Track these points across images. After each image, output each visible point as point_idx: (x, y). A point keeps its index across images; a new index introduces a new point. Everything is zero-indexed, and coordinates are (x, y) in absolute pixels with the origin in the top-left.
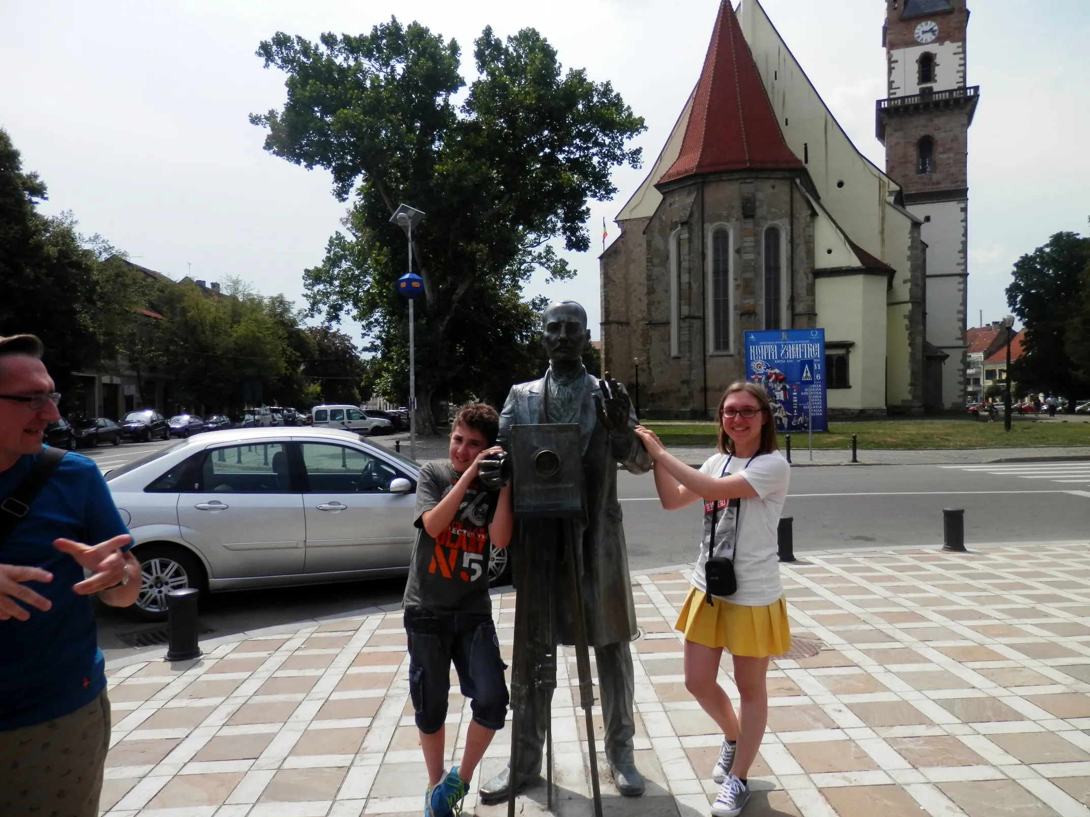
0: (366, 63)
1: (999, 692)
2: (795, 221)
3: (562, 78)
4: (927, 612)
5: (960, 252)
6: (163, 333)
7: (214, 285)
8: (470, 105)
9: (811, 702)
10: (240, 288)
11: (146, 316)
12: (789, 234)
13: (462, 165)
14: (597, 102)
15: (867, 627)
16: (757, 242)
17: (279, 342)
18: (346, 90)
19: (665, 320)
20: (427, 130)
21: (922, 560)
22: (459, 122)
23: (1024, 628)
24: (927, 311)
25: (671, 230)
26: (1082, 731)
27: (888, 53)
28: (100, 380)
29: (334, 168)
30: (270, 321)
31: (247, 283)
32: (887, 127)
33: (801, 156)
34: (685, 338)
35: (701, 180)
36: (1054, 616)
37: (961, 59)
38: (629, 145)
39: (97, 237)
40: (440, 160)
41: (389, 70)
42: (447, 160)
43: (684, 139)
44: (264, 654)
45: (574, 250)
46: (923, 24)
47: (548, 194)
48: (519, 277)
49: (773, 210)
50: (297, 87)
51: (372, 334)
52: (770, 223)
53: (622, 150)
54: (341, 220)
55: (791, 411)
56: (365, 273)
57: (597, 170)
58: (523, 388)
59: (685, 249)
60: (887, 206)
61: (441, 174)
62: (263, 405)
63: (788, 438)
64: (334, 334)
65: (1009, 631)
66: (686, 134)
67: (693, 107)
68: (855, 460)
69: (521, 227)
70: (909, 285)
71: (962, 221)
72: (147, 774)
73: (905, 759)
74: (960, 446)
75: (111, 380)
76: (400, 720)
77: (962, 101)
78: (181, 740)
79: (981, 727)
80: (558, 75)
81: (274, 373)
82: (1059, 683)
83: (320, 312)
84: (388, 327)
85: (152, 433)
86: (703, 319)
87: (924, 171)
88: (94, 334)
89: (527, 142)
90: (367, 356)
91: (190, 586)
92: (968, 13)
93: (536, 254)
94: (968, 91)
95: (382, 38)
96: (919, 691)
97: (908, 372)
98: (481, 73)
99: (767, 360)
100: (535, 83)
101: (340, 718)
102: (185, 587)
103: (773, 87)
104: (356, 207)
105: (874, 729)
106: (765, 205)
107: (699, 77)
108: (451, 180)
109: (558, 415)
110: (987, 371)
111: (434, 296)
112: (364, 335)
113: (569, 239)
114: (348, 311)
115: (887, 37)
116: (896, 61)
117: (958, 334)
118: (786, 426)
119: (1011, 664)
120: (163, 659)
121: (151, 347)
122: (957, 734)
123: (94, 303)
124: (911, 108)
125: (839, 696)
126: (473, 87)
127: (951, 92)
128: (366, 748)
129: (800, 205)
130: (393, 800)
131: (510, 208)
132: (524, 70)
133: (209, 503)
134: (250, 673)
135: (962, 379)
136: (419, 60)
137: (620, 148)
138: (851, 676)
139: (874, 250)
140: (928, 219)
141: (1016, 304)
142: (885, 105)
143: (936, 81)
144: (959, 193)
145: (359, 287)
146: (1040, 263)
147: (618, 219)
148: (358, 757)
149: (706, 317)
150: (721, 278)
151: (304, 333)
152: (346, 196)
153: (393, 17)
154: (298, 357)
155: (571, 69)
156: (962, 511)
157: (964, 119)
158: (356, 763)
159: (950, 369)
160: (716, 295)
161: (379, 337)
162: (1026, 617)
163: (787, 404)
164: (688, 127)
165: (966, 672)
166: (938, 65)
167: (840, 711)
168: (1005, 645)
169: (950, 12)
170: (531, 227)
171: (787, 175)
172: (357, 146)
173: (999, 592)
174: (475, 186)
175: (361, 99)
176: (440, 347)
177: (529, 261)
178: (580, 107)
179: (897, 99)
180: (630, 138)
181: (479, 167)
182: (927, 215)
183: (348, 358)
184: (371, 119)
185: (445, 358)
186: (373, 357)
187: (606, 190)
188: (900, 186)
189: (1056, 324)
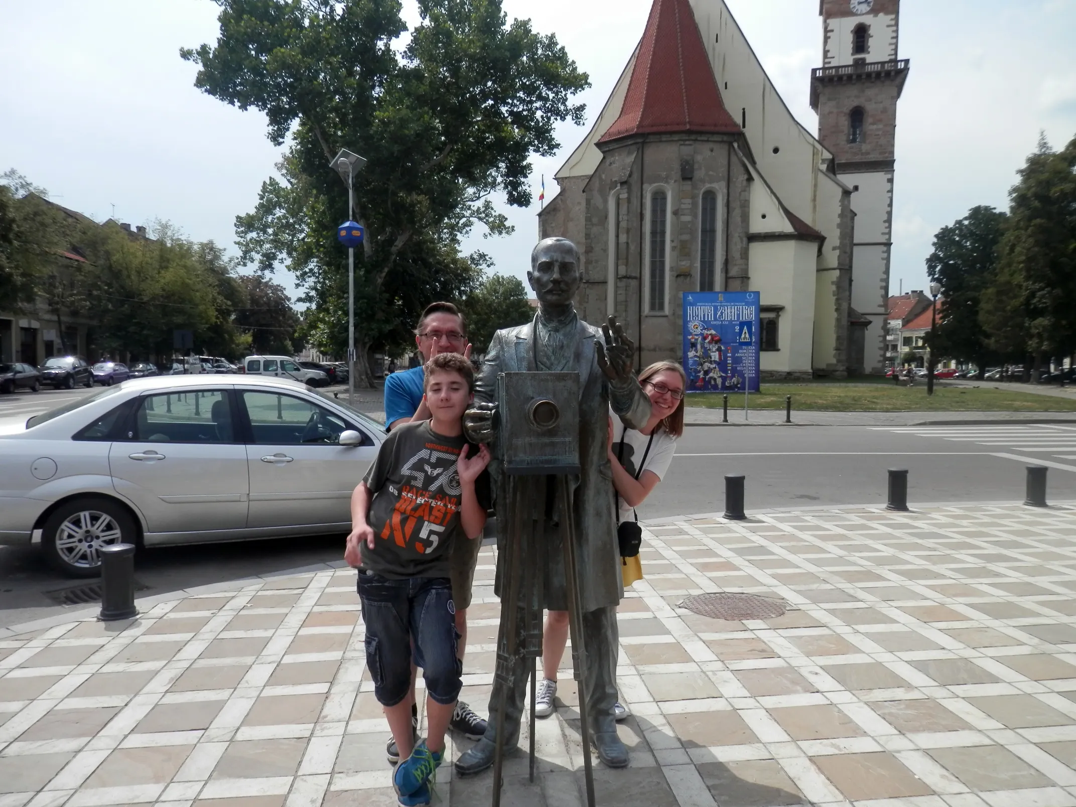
1: (968, 653)
2: (731, 185)
3: (507, 28)
4: (884, 571)
5: (885, 222)
6: (85, 276)
7: (139, 228)
8: (411, 52)
9: (785, 665)
10: (169, 233)
11: (67, 258)
12: (726, 198)
13: (403, 112)
14: (541, 55)
15: (828, 587)
16: (694, 204)
17: (209, 289)
18: (283, 28)
19: (602, 279)
20: (367, 74)
21: (869, 519)
22: (400, 68)
23: (980, 587)
24: (853, 278)
25: (611, 189)
26: (1058, 693)
27: (825, 21)
28: (17, 323)
29: (269, 110)
30: (200, 268)
31: (176, 229)
32: (821, 96)
33: (739, 121)
34: (621, 298)
35: (641, 140)
36: (1006, 576)
37: (893, 31)
38: (573, 100)
39: (13, 172)
40: (381, 107)
41: (328, 9)
42: (388, 107)
43: (626, 97)
44: (207, 614)
45: (515, 205)
47: (490, 147)
48: (458, 231)
49: (711, 173)
50: (230, 22)
51: (307, 285)
52: (708, 186)
53: (565, 105)
54: (275, 164)
55: (725, 371)
56: (300, 221)
57: (541, 124)
58: (508, 333)
59: (624, 210)
60: (820, 173)
61: (382, 121)
62: (192, 354)
63: (726, 398)
64: (267, 284)
65: (966, 591)
66: (627, 93)
67: (635, 66)
68: (788, 420)
69: (461, 180)
70: (837, 252)
71: (888, 192)
72: (83, 747)
73: (891, 724)
74: (887, 408)
75: (30, 323)
76: (360, 686)
77: (893, 73)
78: (119, 708)
79: (959, 690)
80: (503, 24)
81: (204, 321)
82: (1026, 644)
83: (252, 260)
84: (324, 279)
85: (74, 379)
86: (640, 279)
87: (854, 141)
88: (11, 275)
89: (470, 92)
90: (300, 308)
91: (124, 541)
93: (475, 209)
94: (899, 64)
96: (891, 652)
97: (834, 336)
98: (424, 18)
99: (704, 321)
100: (480, 31)
101: (294, 684)
102: (117, 543)
103: (714, 49)
104: (291, 152)
105: (854, 692)
106: (703, 168)
108: (392, 127)
109: (548, 363)
110: (905, 338)
111: (372, 247)
112: (297, 285)
113: (510, 194)
114: (282, 259)
115: (824, 7)
116: (832, 31)
117: (880, 301)
118: (720, 386)
119: (975, 624)
120: (95, 619)
121: (72, 290)
122: (937, 696)
123: (10, 242)
124: (845, 78)
125: (813, 658)
126: (415, 32)
127: (883, 63)
128: (325, 717)
129: (737, 170)
130: (361, 774)
131: (451, 160)
132: (468, 18)
133: (144, 453)
134: (193, 634)
135: (882, 345)
137: (564, 103)
138: (821, 637)
139: (806, 217)
140: (856, 188)
141: (935, 274)
142: (819, 74)
143: (869, 53)
144: (886, 164)
145: (294, 236)
146: (958, 235)
147: (557, 176)
148: (318, 727)
149: (643, 277)
150: (658, 239)
151: (236, 282)
152: (281, 140)
154: (229, 306)
155: (516, 19)
156: (906, 472)
157: (896, 90)
158: (316, 733)
159: (872, 334)
160: (653, 255)
161: (315, 289)
162: (978, 576)
163: (722, 365)
164: (630, 85)
165: (932, 632)
166: (872, 37)
167: (816, 674)
168: (966, 605)
170: (473, 181)
171: (725, 138)
172: (296, 88)
173: (949, 552)
174: (418, 135)
175: (299, 38)
176: (378, 299)
177: (468, 215)
178: (525, 58)
179: (832, 68)
180: (574, 93)
181: (422, 116)
182: (856, 184)
183: (280, 309)
184: (309, 60)
185: (383, 311)
186: (308, 308)
187: (548, 145)
188: (833, 155)
189: (971, 294)
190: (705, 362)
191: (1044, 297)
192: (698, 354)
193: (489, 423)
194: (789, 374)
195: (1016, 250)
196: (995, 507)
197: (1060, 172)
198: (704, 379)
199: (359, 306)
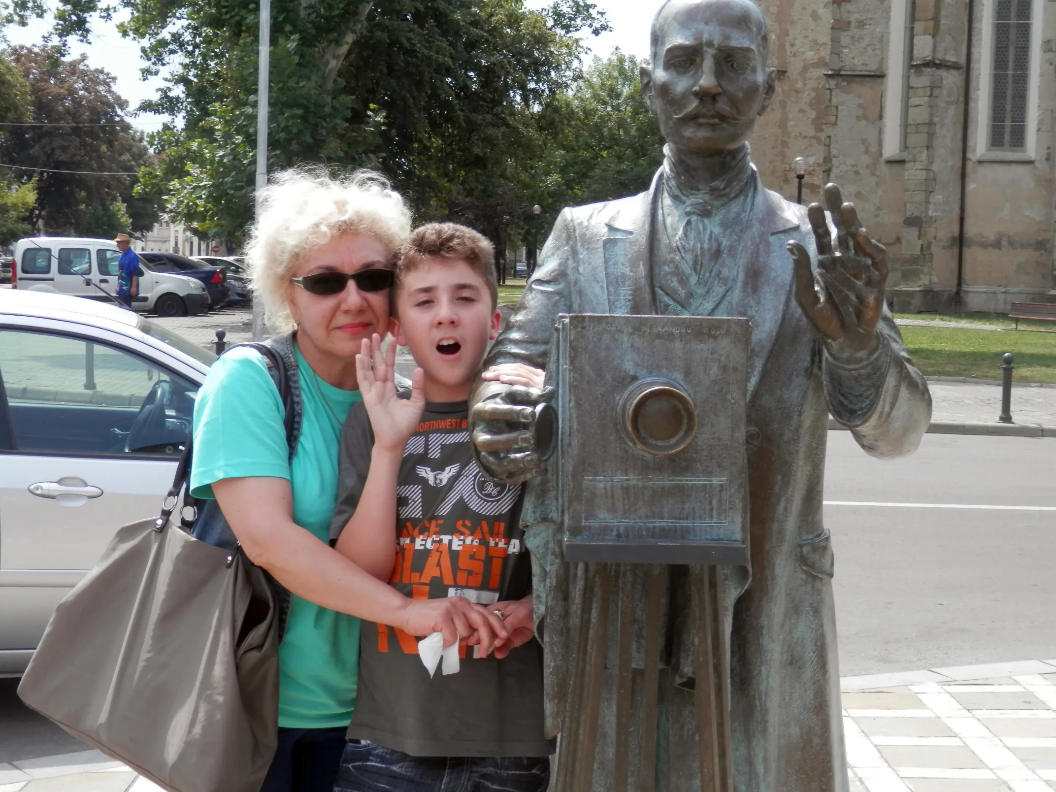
19: (873, 67)
34: (918, 115)
58: (589, 217)
64: (73, 68)
83: (40, 12)
84: (204, 56)
86: (967, 70)
109: (682, 293)
112: (146, 73)
114: (107, 10)
149: (974, 65)
160: (1000, 12)
161: (183, 80)
176: (327, 109)
183: (103, 128)
185: (342, 137)
186: (166, 127)
193: (528, 434)
199: (283, 124)
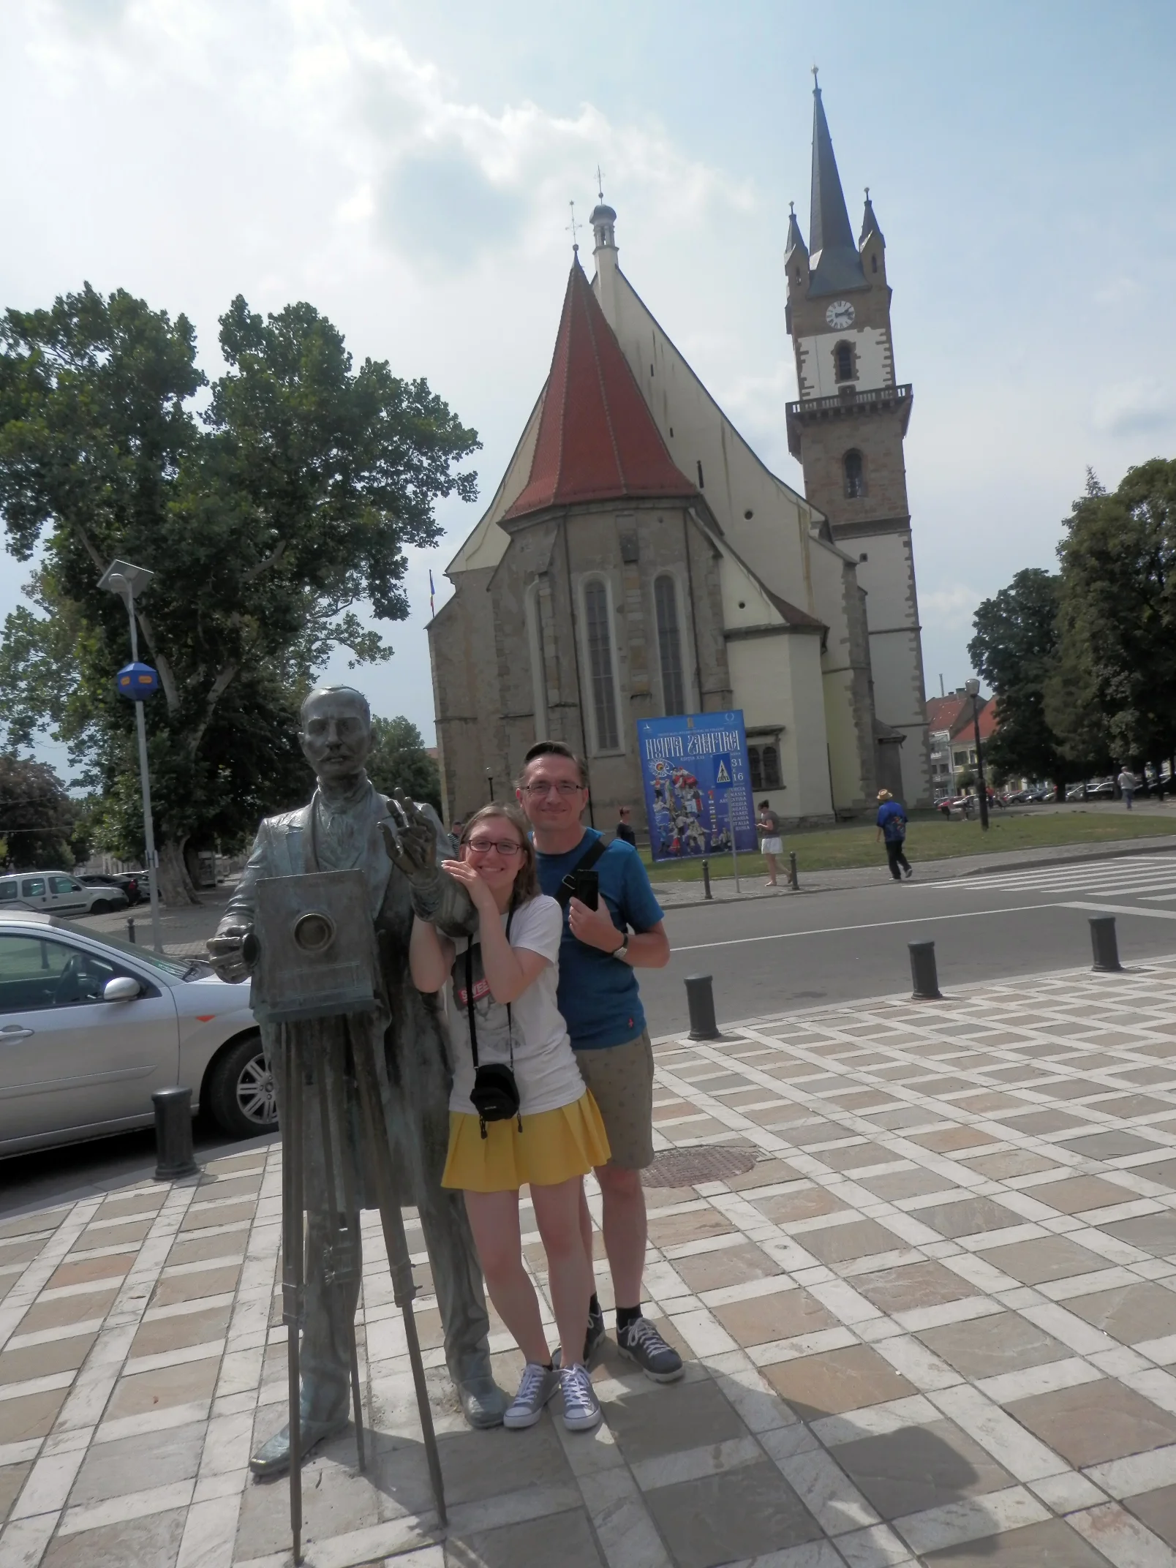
0: (49, 353)
1: (990, 1188)
2: (693, 566)
3: (355, 372)
4: (896, 1089)
5: (907, 599)
8: (218, 412)
9: (744, 1240)
12: (687, 584)
13: (209, 502)
14: (408, 407)
15: (819, 1120)
16: (645, 596)
18: (18, 392)
19: (526, 711)
20: (152, 451)
21: (887, 1016)
22: (202, 437)
23: (1017, 1094)
24: (874, 680)
25: (526, 583)
26: (1096, 1227)
27: (795, 341)
29: (6, 510)
32: (802, 439)
33: (695, 479)
35: (562, 514)
36: (1053, 1074)
37: (885, 349)
38: (457, 468)
40: (177, 494)
41: (86, 362)
42: (186, 495)
43: (535, 457)
45: (386, 619)
46: (836, 304)
47: (344, 540)
48: (310, 660)
49: (663, 552)
51: (86, 760)
52: (660, 570)
53: (447, 475)
54: (23, 588)
55: (708, 825)
56: (68, 667)
57: (413, 503)
58: (278, 821)
59: (547, 610)
60: (811, 541)
61: (179, 515)
63: (705, 864)
64: (26, 764)
65: (1000, 1101)
66: (536, 451)
67: (543, 413)
68: (795, 887)
69: (307, 588)
70: (847, 645)
71: (907, 559)
73: (874, 1304)
76: (123, 1367)
77: (892, 404)
79: (970, 1242)
80: (349, 369)
82: (1064, 1165)
84: (111, 747)
86: (580, 706)
87: (853, 495)
89: (308, 465)
90: (78, 794)
92: (890, 291)
93: (333, 627)
94: (899, 390)
95: (71, 316)
96: (888, 1202)
97: (857, 762)
98: (231, 365)
99: (670, 758)
100: (314, 381)
101: (20, 1381)
103: (650, 386)
104: (45, 568)
105: (830, 1266)
106: (652, 546)
107: (548, 373)
108: (195, 523)
109: (333, 859)
110: (956, 754)
111: (180, 696)
112: (72, 762)
113: (378, 604)
114: (43, 725)
115: (792, 321)
116: (806, 353)
117: (916, 707)
118: (703, 848)
119: (1003, 1147)
122: (939, 1255)
124: (831, 413)
125: (782, 1226)
126: (219, 385)
127: (877, 391)
128: (64, 1423)
129: (699, 546)
130: (108, 1502)
131: (287, 561)
135: (925, 767)
136: (133, 348)
137: (444, 473)
138: (797, 1193)
139: (799, 601)
140: (864, 557)
141: (983, 665)
142: (796, 409)
143: (858, 378)
144: (898, 523)
145: (60, 688)
146: (1005, 610)
147: (449, 571)
148: (50, 1442)
149: (583, 703)
150: (600, 648)
152: (28, 552)
153: (87, 284)
155: (368, 360)
156: (932, 944)
157: (898, 428)
158: (47, 1451)
159: (909, 754)
160: (595, 672)
161: (97, 764)
162: (1019, 1079)
163: (702, 817)
164: (538, 440)
165: (948, 1168)
166: (860, 357)
167: (785, 1247)
168: (995, 1121)
169: (866, 290)
170: (320, 585)
171: (677, 503)
172: (42, 476)
173: (986, 1049)
174: (233, 532)
175: (44, 405)
176: (193, 772)
177: (323, 637)
178: (384, 414)
179: (811, 401)
180: (457, 458)
181: (238, 505)
182: (864, 552)
183: (49, 799)
184: (61, 436)
185: (203, 788)
186: (90, 794)
187: (428, 532)
188: (826, 516)
189: (1032, 687)
190: (678, 816)
191: (1122, 684)
192: (667, 806)
193: (239, 953)
194: (803, 819)
195: (1076, 626)
196: (1056, 978)
197: (1116, 519)
198: (679, 840)
199: (165, 784)
